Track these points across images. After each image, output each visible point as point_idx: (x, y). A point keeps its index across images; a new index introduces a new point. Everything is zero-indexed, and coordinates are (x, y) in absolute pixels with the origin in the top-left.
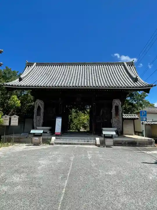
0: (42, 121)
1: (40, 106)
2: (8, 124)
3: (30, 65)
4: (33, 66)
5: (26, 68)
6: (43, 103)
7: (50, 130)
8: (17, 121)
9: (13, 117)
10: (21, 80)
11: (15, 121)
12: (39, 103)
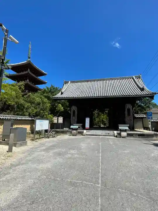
0: (76, 120)
1: (75, 110)
2: (57, 122)
3: (66, 83)
4: (69, 83)
5: (64, 85)
6: (76, 108)
7: (82, 126)
8: (62, 120)
9: (59, 118)
10: (62, 93)
11: (61, 120)
12: (74, 108)
